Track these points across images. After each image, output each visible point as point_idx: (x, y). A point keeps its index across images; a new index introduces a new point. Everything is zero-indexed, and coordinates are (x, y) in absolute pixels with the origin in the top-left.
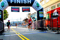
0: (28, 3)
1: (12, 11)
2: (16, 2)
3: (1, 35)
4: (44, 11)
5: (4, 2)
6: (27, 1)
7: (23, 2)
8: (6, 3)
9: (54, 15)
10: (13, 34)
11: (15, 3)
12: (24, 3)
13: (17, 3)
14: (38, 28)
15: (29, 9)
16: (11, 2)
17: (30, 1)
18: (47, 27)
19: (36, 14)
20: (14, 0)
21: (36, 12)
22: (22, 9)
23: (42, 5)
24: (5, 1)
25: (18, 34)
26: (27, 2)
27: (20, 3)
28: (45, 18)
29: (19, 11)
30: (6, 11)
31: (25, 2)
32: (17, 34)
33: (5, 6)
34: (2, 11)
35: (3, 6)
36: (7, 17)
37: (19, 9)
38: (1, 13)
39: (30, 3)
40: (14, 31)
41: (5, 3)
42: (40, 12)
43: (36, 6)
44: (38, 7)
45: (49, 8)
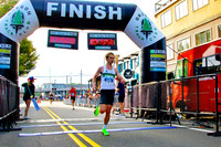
0: (111, 17)
1: (51, 45)
2: (68, 13)
3: (9, 130)
4: (167, 48)
5: (23, 10)
6: (107, 11)
7: (93, 12)
8: (29, 13)
9: (204, 65)
10: (50, 129)
11: (63, 14)
12: (96, 16)
13: (71, 15)
14: (143, 111)
15: (115, 39)
16: (49, 14)
17: (119, 9)
18: (178, 110)
19: (140, 60)
20: (59, 7)
21: (140, 54)
22: (89, 39)
23: (163, 28)
24: (27, 9)
25: (71, 132)
26: (108, 14)
27: (80, 15)
28: (171, 75)
29: (75, 47)
30: (29, 43)
31: (100, 15)
32: (66, 131)
33: (25, 25)
34: (14, 45)
35: (18, 27)
36: (31, 67)
37: (77, 38)
38: (9, 52)
39: (119, 18)
40: (54, 120)
41: (25, 13)
42: (152, 51)
43: (140, 29)
44: (147, 32)
45: (188, 40)
